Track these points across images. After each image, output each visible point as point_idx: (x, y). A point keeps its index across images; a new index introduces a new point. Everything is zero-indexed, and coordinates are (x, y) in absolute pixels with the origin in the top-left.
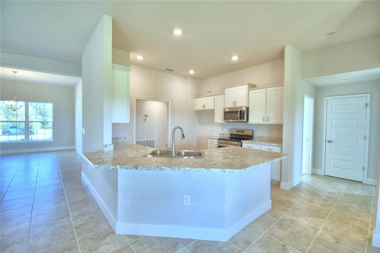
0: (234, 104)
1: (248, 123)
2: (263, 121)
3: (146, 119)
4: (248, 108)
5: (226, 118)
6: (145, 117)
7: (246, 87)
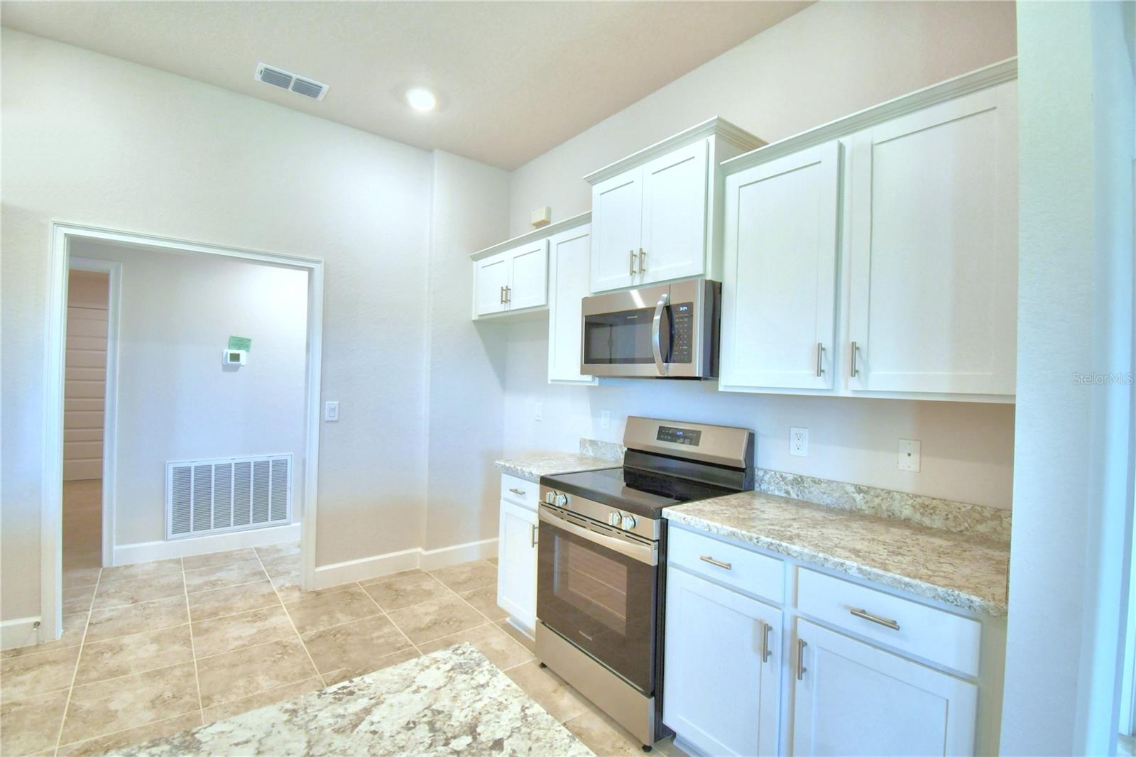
0: (636, 268)
1: (717, 387)
2: (820, 372)
3: (235, 357)
4: (715, 291)
5: (594, 355)
6: (229, 348)
7: (702, 149)
